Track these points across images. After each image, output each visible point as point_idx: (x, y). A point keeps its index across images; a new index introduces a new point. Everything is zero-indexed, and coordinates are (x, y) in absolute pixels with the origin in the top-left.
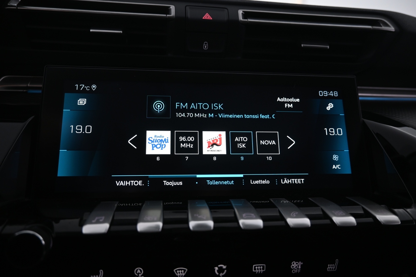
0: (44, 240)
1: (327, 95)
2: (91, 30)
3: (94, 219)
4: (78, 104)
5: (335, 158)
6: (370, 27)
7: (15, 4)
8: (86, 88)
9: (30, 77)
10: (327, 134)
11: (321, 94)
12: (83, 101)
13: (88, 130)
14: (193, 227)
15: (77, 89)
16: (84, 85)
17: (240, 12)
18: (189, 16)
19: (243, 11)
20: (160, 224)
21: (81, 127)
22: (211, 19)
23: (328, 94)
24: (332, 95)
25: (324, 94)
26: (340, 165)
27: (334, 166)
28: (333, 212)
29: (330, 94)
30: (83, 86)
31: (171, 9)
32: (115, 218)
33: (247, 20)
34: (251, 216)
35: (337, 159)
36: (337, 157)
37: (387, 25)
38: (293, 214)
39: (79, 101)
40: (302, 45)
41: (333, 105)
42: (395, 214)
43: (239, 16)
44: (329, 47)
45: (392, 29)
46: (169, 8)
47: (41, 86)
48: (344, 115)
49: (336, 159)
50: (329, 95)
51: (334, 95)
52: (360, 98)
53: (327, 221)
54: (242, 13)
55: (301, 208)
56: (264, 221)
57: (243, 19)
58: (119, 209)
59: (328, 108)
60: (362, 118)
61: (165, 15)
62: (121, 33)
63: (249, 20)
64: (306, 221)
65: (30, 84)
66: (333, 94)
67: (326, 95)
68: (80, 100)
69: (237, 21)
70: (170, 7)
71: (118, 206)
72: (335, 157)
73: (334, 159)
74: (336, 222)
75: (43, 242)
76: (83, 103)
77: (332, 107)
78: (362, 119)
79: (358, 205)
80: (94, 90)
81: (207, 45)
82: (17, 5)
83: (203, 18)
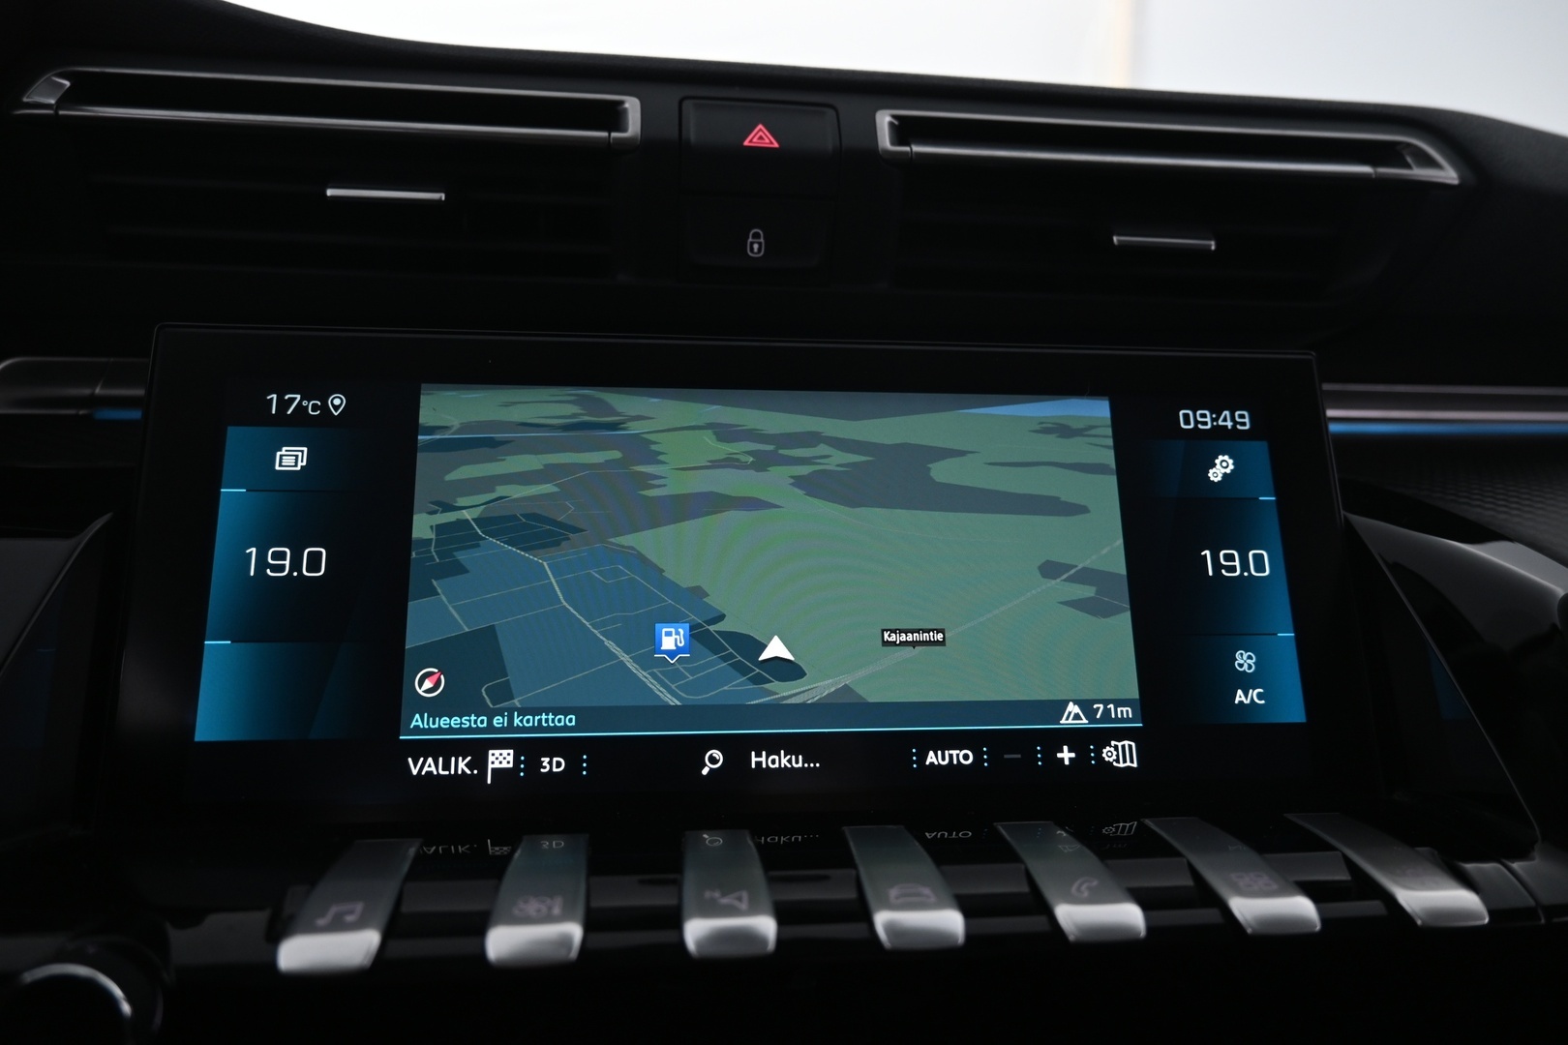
0: (130, 999)
1: (1209, 427)
2: (330, 192)
3: (323, 915)
4: (277, 468)
5: (1242, 662)
6: (1366, 169)
7: (49, 96)
8: (308, 406)
9: (103, 360)
10: (1211, 574)
11: (1187, 421)
12: (297, 456)
13: (314, 564)
14: (699, 944)
15: (274, 412)
16: (298, 397)
17: (884, 119)
18: (693, 137)
19: (894, 117)
20: (575, 931)
21: (285, 553)
22: (776, 145)
23: (1213, 420)
24: (1229, 424)
25: (1197, 422)
26: (1261, 690)
27: (1240, 692)
28: (1233, 876)
29: (1220, 423)
30: (296, 398)
31: (625, 110)
32: (404, 909)
33: (907, 149)
34: (918, 895)
35: (1250, 667)
36: (1250, 657)
37: (1428, 162)
38: (1079, 889)
39: (281, 456)
40: (1115, 239)
41: (1233, 464)
42: (1467, 882)
43: (879, 134)
44: (1217, 245)
45: (1449, 175)
46: (620, 108)
47: (140, 392)
48: (1274, 498)
49: (1246, 666)
50: (1218, 425)
51: (1234, 426)
52: (1333, 428)
53: (1210, 916)
54: (891, 124)
56: (967, 914)
57: (892, 144)
58: (421, 869)
59: (1216, 474)
60: (1344, 509)
61: (604, 134)
62: (440, 200)
63: (917, 149)
64: (1130, 915)
65: (102, 387)
66: (1233, 419)
67: (1205, 423)
68: (283, 452)
69: (873, 153)
70: (622, 103)
71: (419, 858)
72: (1245, 657)
73: (1241, 666)
74: (1243, 915)
75: (126, 1008)
76: (296, 463)
77: (1228, 471)
78: (1342, 512)
79: (1328, 847)
80: (336, 414)
81: (762, 240)
82: (57, 102)
83: (746, 143)
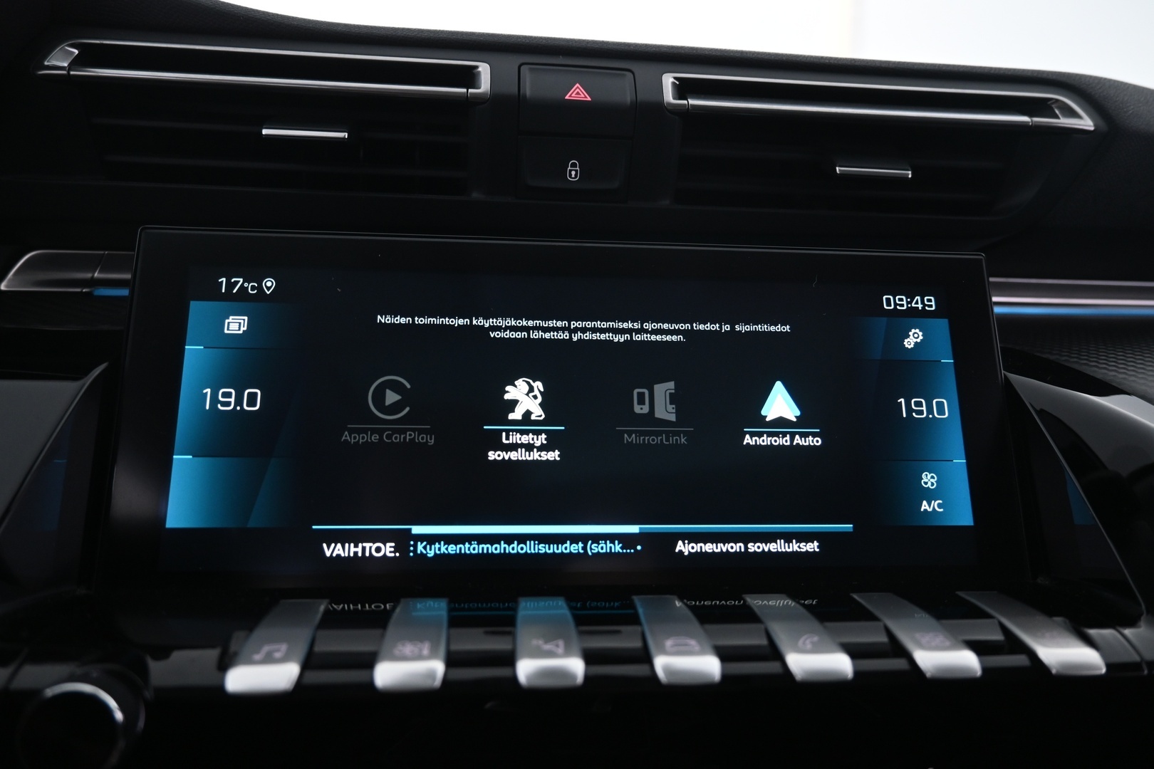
0: (122, 709)
1: (905, 308)
2: (265, 132)
3: (258, 652)
4: (226, 331)
5: (927, 480)
6: (1025, 119)
7: (63, 61)
8: (248, 287)
9: (101, 252)
10: (905, 416)
11: (889, 304)
12: (240, 323)
13: (252, 401)
14: (528, 678)
15: (223, 291)
16: (241, 280)
17: (668, 80)
18: (528, 93)
19: (675, 78)
20: (439, 667)
21: (231, 393)
22: (589, 99)
23: (908, 303)
24: (920, 306)
25: (896, 304)
26: (941, 502)
27: (925, 503)
28: (918, 635)
29: (913, 305)
30: (239, 281)
31: (479, 72)
32: (317, 649)
33: (685, 102)
34: (686, 645)
35: (932, 484)
36: (932, 477)
37: (1072, 113)
38: (804, 643)
39: (229, 323)
40: (838, 169)
41: (922, 335)
42: (1090, 642)
43: (664, 91)
44: (913, 174)
45: (1086, 123)
46: (475, 71)
47: (128, 276)
48: (952, 361)
49: (929, 484)
51: (923, 308)
52: (998, 310)
53: (900, 664)
54: (674, 84)
55: (828, 624)
56: (723, 660)
57: (674, 99)
58: (330, 621)
59: (909, 343)
60: (1004, 369)
61: (464, 90)
62: (344, 138)
63: (692, 102)
64: (841, 663)
65: (99, 272)
66: (923, 302)
67: (902, 305)
68: (230, 320)
69: (660, 106)
70: (477, 67)
71: (327, 612)
72: (929, 477)
73: (926, 483)
74: (925, 665)
75: (119, 716)
76: (240, 328)
77: (919, 340)
78: (1003, 371)
79: (989, 616)
80: (268, 293)
81: (578, 168)
82: (68, 65)
83: (567, 97)
